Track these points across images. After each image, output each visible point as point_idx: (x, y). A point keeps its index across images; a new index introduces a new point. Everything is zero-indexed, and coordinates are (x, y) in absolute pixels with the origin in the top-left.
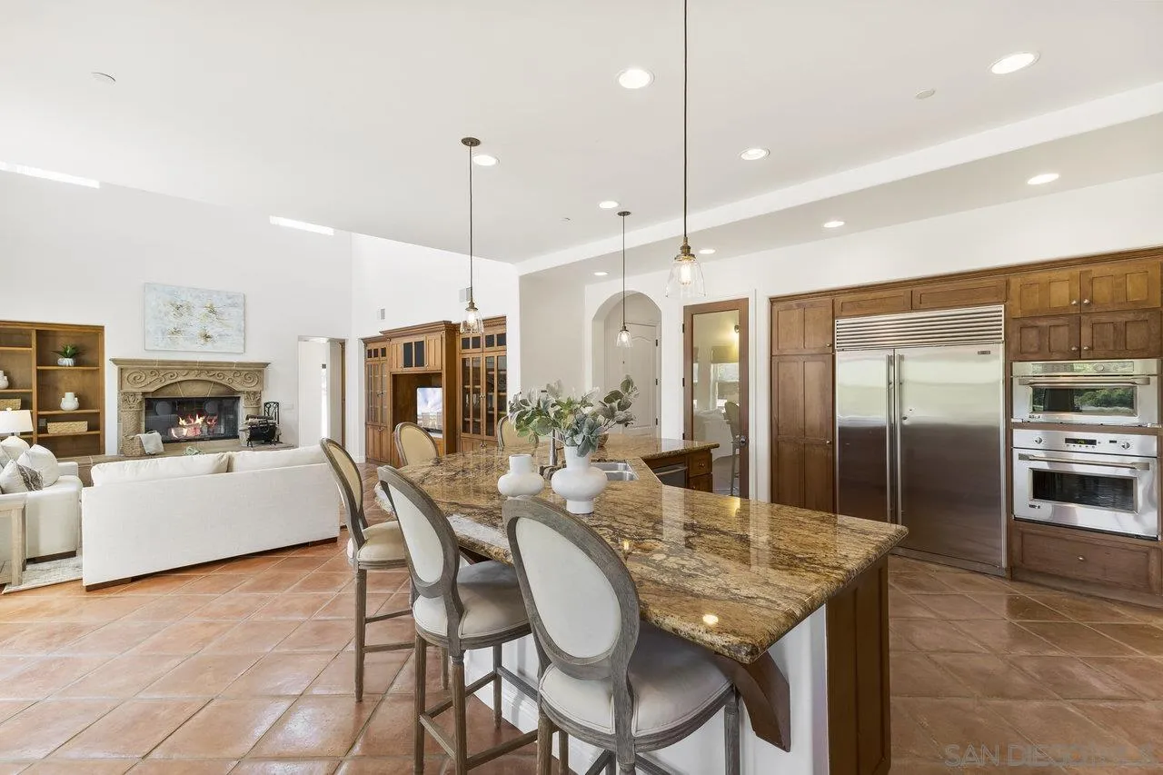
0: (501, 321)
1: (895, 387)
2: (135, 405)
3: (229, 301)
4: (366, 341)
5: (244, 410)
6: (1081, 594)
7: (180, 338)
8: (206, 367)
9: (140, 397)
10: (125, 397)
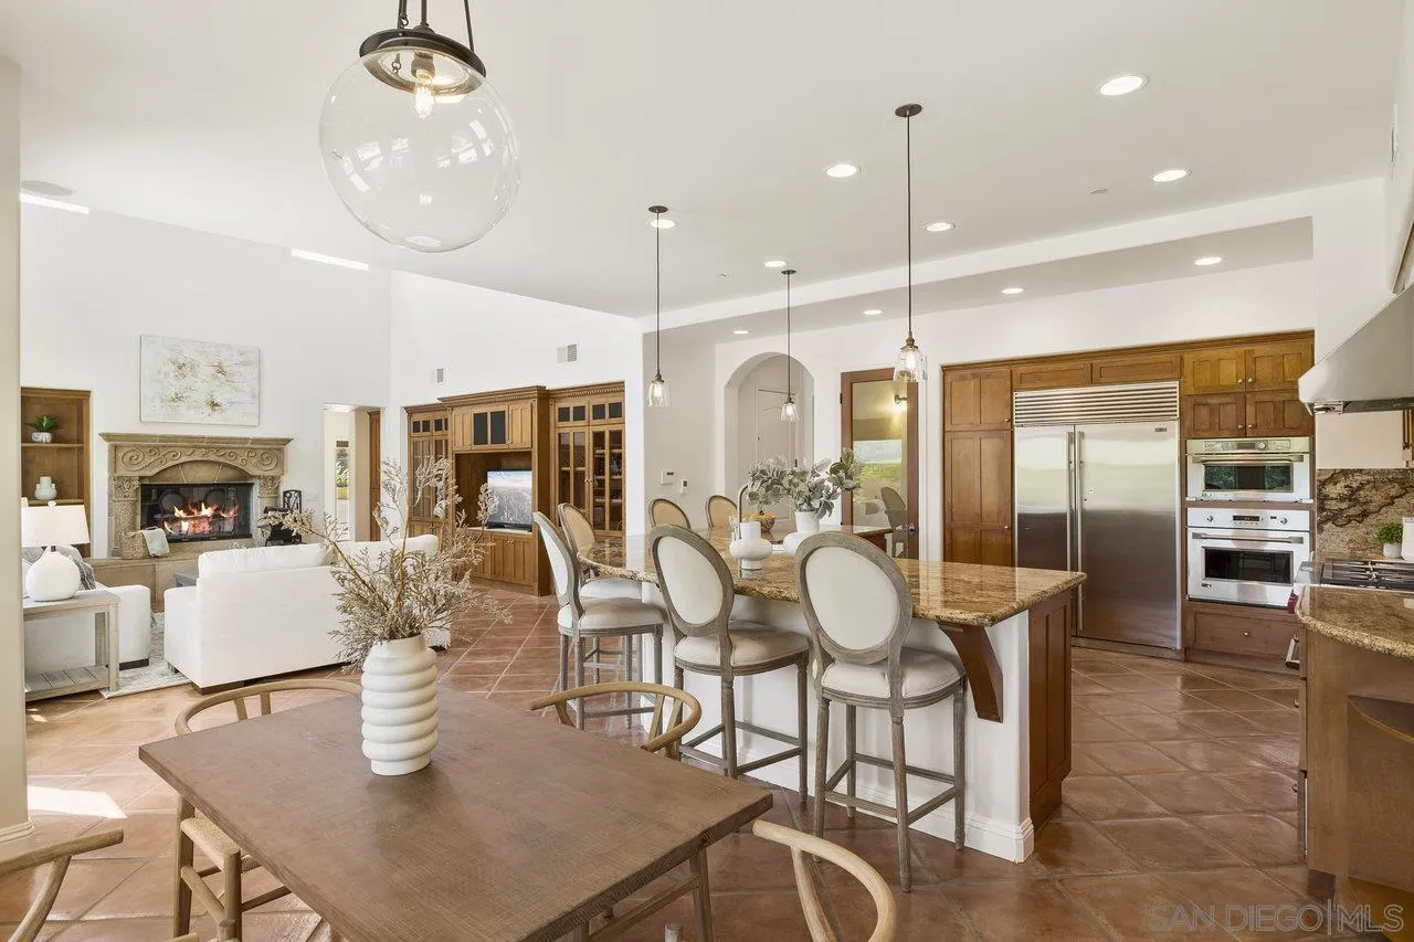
0: (618, 387)
1: (1076, 468)
2: (131, 493)
3: (242, 359)
4: (411, 411)
5: (258, 502)
6: (1247, 670)
7: (182, 406)
8: (214, 444)
9: (136, 483)
10: (118, 482)
